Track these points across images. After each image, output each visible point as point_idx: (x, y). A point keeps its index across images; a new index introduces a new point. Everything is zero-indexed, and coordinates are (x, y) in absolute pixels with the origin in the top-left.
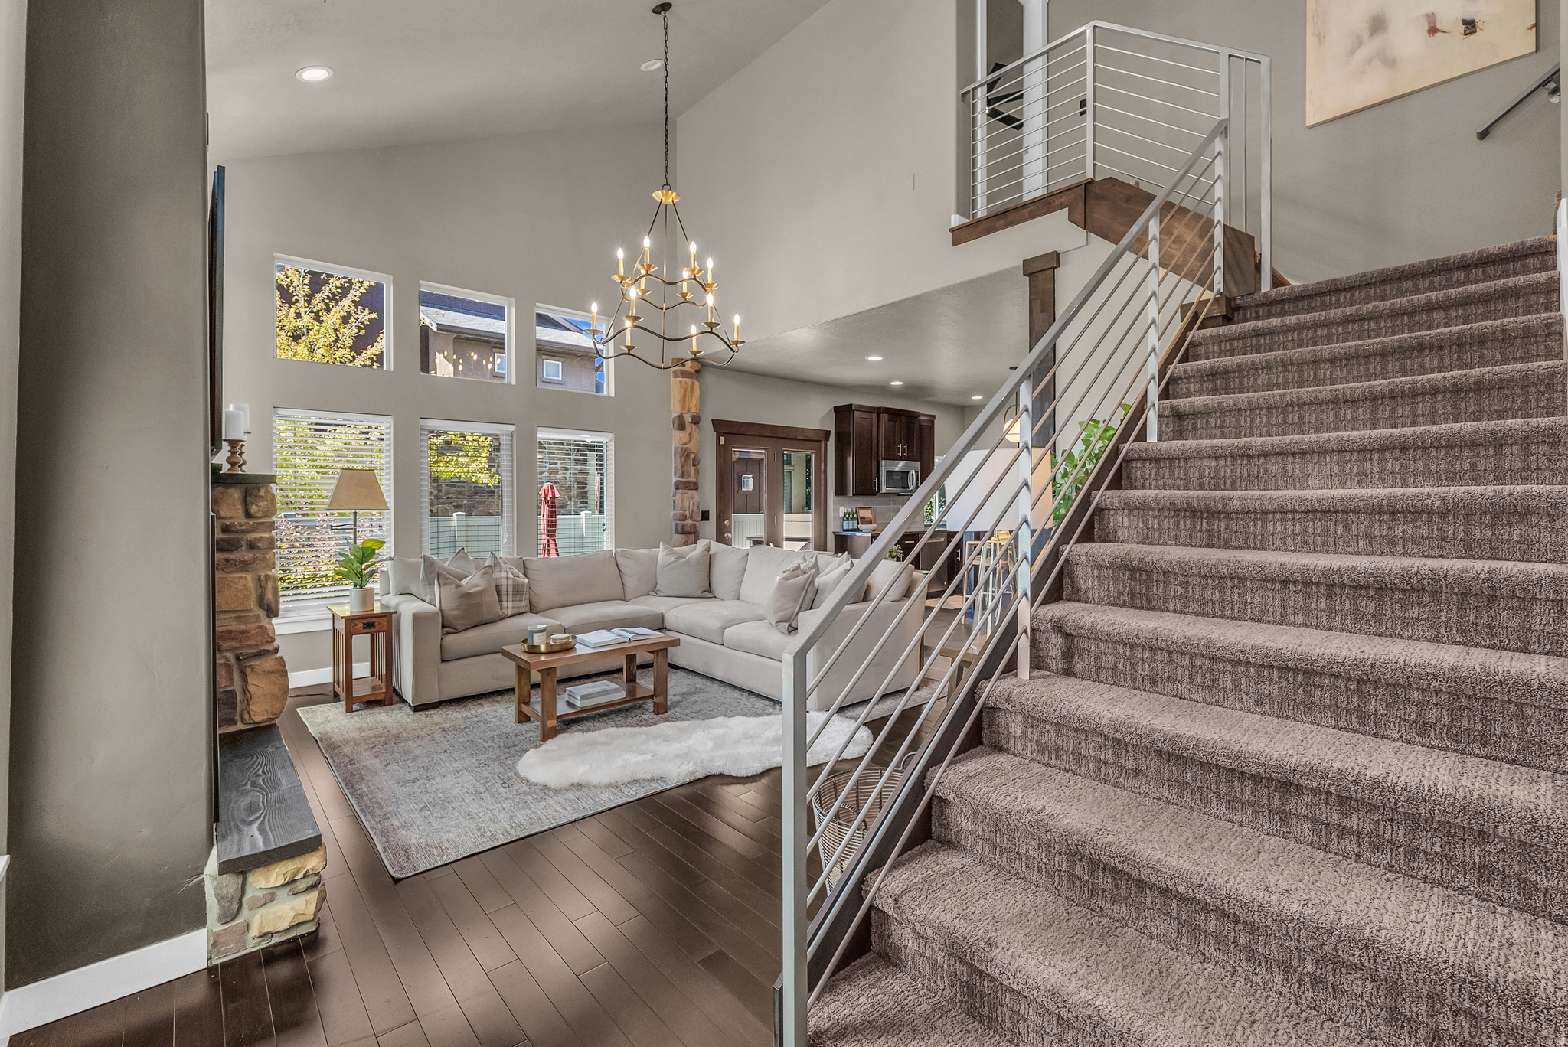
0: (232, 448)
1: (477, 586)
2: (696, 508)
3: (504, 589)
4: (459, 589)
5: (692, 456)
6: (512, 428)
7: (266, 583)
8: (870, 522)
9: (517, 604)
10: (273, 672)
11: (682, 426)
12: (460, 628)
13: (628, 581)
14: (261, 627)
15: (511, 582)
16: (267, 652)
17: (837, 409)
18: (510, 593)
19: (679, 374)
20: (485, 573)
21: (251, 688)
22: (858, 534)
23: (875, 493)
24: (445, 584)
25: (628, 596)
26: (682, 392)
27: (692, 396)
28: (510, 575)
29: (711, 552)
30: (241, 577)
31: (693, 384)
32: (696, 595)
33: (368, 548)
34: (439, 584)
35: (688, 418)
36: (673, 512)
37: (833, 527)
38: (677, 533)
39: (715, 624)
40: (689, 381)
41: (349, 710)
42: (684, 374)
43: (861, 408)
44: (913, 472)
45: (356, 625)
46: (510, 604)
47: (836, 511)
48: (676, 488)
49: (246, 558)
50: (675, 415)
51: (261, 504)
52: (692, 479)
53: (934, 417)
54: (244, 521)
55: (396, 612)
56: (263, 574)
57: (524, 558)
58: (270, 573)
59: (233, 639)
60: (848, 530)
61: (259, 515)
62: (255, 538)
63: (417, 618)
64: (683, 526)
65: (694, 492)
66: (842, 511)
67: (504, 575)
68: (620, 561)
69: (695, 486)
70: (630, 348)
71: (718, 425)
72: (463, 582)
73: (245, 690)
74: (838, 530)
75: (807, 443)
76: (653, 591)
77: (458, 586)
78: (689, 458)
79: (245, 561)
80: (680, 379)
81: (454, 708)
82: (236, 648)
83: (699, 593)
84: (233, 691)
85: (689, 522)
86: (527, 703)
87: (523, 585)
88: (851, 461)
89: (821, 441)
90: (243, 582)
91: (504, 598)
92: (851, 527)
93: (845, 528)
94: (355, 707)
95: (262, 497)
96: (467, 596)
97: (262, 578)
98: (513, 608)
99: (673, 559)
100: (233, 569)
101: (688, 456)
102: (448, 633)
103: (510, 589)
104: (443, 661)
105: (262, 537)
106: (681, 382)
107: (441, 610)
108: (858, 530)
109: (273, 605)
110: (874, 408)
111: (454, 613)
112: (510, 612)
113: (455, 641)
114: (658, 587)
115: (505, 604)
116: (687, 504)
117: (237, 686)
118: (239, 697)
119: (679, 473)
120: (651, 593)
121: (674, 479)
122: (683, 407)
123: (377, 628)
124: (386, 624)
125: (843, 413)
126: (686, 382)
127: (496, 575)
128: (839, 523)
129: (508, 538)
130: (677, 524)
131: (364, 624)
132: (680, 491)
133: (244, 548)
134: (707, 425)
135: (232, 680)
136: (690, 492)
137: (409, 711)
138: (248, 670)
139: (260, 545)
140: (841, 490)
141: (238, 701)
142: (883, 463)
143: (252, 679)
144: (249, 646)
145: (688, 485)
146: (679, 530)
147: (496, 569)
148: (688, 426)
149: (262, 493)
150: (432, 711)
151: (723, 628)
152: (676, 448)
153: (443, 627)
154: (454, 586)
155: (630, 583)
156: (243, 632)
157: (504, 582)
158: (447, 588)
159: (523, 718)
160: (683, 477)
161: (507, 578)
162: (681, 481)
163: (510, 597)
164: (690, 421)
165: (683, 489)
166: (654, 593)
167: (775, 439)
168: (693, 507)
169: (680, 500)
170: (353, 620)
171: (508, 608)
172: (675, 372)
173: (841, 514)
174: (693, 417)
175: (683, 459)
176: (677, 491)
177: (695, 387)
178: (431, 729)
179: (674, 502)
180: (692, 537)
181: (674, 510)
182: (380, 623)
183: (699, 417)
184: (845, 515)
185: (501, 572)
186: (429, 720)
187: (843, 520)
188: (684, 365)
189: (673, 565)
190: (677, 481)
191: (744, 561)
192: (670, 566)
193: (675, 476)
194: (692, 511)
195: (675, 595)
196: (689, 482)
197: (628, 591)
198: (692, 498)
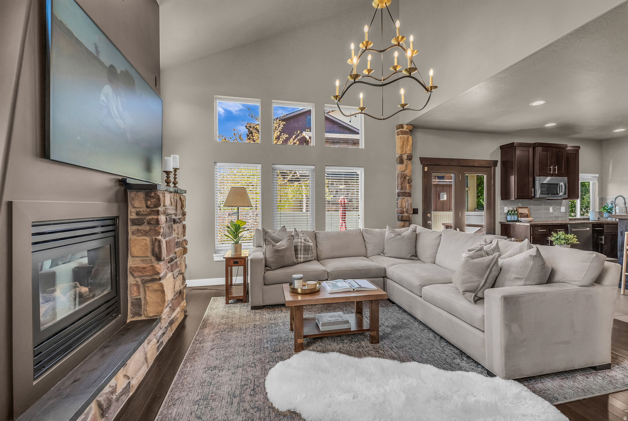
0: (167, 175)
1: (283, 246)
2: (410, 207)
3: (299, 248)
4: (274, 247)
5: (408, 178)
6: (314, 167)
7: (155, 242)
8: (527, 216)
9: (306, 256)
10: (157, 291)
11: (401, 161)
12: (273, 268)
13: (368, 246)
14: (152, 266)
15: (303, 244)
16: (156, 280)
17: (502, 148)
18: (302, 250)
19: (400, 133)
20: (289, 239)
21: (148, 298)
22: (517, 223)
23: (531, 198)
24: (268, 244)
25: (368, 255)
26: (402, 143)
27: (407, 145)
28: (303, 241)
29: (418, 232)
30: (144, 239)
31: (408, 138)
32: (407, 258)
34: (266, 244)
35: (405, 157)
36: (396, 209)
37: (499, 218)
38: (398, 220)
39: (416, 282)
40: (406, 136)
41: (227, 303)
42: (403, 133)
43: (521, 145)
44: (562, 184)
45: (230, 262)
46: (302, 256)
47: (502, 209)
48: (398, 196)
49: (146, 229)
50: (397, 156)
51: (152, 200)
52: (407, 191)
53: (579, 147)
54: (145, 209)
56: (154, 238)
57: (316, 232)
58: (158, 238)
59: (140, 272)
60: (510, 221)
61: (152, 206)
62: (149, 219)
63: (252, 262)
64: (402, 217)
65: (409, 198)
66: (506, 209)
67: (300, 240)
68: (365, 235)
69: (409, 195)
71: (423, 160)
72: (278, 244)
73: (145, 298)
74: (504, 221)
75: (482, 168)
76: (382, 253)
77: (273, 246)
78: (406, 180)
79: (146, 230)
80: (401, 136)
81: (268, 310)
82: (141, 276)
83: (409, 257)
84: (140, 299)
85: (405, 214)
87: (311, 246)
88: (513, 179)
89: (491, 167)
90: (145, 241)
91: (299, 252)
92: (513, 219)
93: (508, 219)
94: (230, 301)
95: (153, 197)
96: (277, 251)
97: (154, 240)
98: (303, 258)
99: (393, 236)
100: (141, 235)
101: (405, 178)
102: (268, 270)
103: (302, 248)
104: (265, 285)
105: (153, 218)
106: (401, 137)
107: (265, 257)
108: (518, 221)
109: (158, 255)
110: (531, 144)
111: (271, 260)
112: (302, 260)
113: (273, 274)
114: (385, 251)
115: (299, 256)
116: (404, 205)
117: (142, 297)
118: (143, 302)
119: (400, 187)
120: (381, 254)
121: (397, 191)
122: (402, 151)
123: (239, 264)
125: (507, 150)
126: (404, 137)
127: (295, 240)
128: (504, 217)
130: (398, 216)
132: (401, 197)
133: (146, 223)
134: (416, 160)
135: (139, 292)
136: (406, 198)
137: (249, 308)
138: (146, 289)
139: (152, 222)
140: (505, 196)
141: (142, 304)
142: (537, 178)
143: (148, 293)
144: (147, 276)
145: (405, 194)
146: (400, 219)
147: (296, 237)
148: (405, 161)
149: (153, 195)
150: (259, 311)
151: (422, 286)
152: (398, 174)
153: (266, 266)
154: (271, 246)
155: (370, 248)
156: (144, 268)
157: (299, 244)
158: (268, 246)
160: (402, 189)
161: (301, 242)
162: (401, 192)
163: (302, 252)
164: (406, 158)
165: (402, 196)
166: (382, 254)
167: (460, 167)
168: (408, 206)
169: (400, 202)
170: (229, 259)
171: (301, 258)
172: (398, 132)
173: (506, 211)
174: (408, 156)
175: (402, 179)
176: (399, 198)
177: (409, 139)
178: (250, 324)
179: (397, 204)
180: (407, 223)
181: (397, 208)
182: (240, 262)
183: (412, 156)
184: (508, 212)
185: (298, 238)
186: (253, 317)
187: (507, 215)
188: (403, 128)
189: (394, 239)
190: (399, 192)
191: (439, 238)
192: (392, 239)
193: (398, 189)
194: (408, 209)
195: (395, 256)
196: (406, 193)
197: (369, 252)
198: (408, 201)
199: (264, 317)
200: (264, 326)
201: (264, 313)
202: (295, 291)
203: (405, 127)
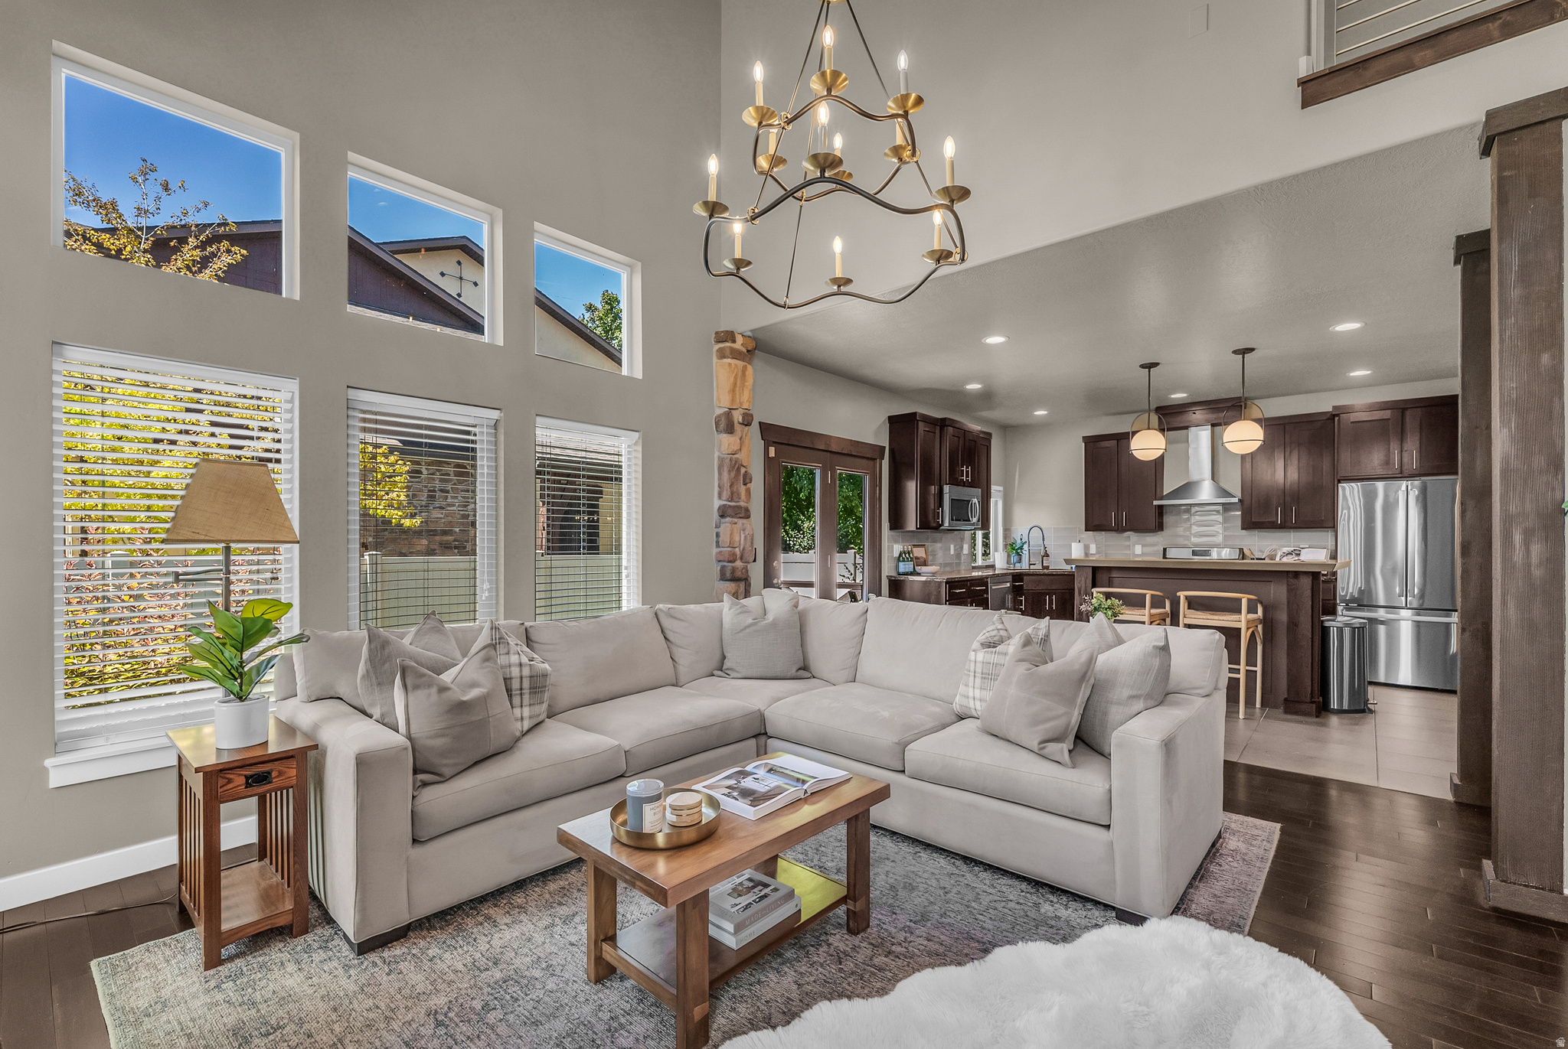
1: (474, 685)
2: (749, 544)
3: (515, 685)
4: (446, 695)
5: (743, 470)
6: (495, 415)
8: (925, 564)
9: (535, 708)
11: (730, 429)
12: (447, 772)
13: (679, 653)
15: (526, 672)
17: (892, 420)
18: (526, 691)
19: (728, 352)
20: (487, 659)
22: (911, 578)
23: (937, 527)
24: (416, 687)
25: (682, 679)
26: (732, 379)
27: (743, 386)
28: (525, 660)
29: (800, 607)
31: (744, 370)
32: (789, 675)
33: (254, 620)
34: (405, 686)
35: (737, 416)
36: (715, 550)
37: (887, 570)
38: (723, 578)
39: (887, 739)
40: (740, 363)
41: (213, 961)
42: (736, 354)
43: (927, 420)
44: (975, 500)
45: (230, 781)
46: (526, 712)
47: (891, 549)
48: (722, 516)
50: (719, 412)
52: (742, 504)
53: (990, 434)
55: (316, 747)
57: (528, 624)
60: (904, 574)
63: (365, 764)
64: (734, 570)
65: (744, 521)
66: (897, 548)
67: (514, 659)
68: (667, 623)
69: (746, 514)
70: (740, 263)
71: (765, 428)
72: (447, 677)
74: (893, 574)
75: (858, 460)
76: (720, 667)
77: (443, 689)
78: (737, 471)
80: (729, 360)
81: (441, 936)
83: (793, 672)
85: (739, 564)
86: (612, 939)
87: (545, 675)
88: (912, 488)
89: (874, 459)
91: (517, 700)
92: (907, 570)
93: (901, 570)
96: (461, 707)
98: (530, 717)
99: (750, 621)
101: (738, 470)
102: (425, 784)
103: (526, 684)
104: (415, 841)
106: (730, 364)
107: (409, 737)
108: (914, 573)
110: (938, 419)
111: (439, 742)
112: (526, 725)
113: (440, 799)
114: (727, 664)
115: (518, 712)
116: (737, 539)
119: (726, 494)
120: (716, 672)
121: (717, 503)
122: (733, 401)
123: (277, 782)
124: (293, 772)
125: (901, 425)
126: (736, 365)
127: (502, 660)
128: (893, 565)
129: (490, 590)
130: (723, 568)
131: (247, 778)
132: (728, 519)
134: (755, 426)
136: (741, 521)
137: (346, 951)
140: (897, 523)
142: (946, 488)
145: (734, 511)
146: (728, 575)
147: (501, 649)
148: (737, 427)
150: (398, 950)
151: (903, 746)
152: (721, 460)
153: (415, 771)
154: (434, 690)
155: (685, 658)
157: (515, 672)
158: (421, 694)
159: (604, 972)
160: (732, 500)
161: (521, 665)
162: (730, 506)
163: (526, 697)
164: (741, 420)
165: (732, 517)
166: (720, 673)
167: (829, 453)
168: (745, 544)
169: (729, 533)
170: (221, 770)
171: (522, 719)
172: (720, 350)
173: (896, 554)
174: (745, 415)
175: (733, 474)
176: (723, 520)
177: (747, 373)
178: (409, 1017)
179: (718, 535)
180: (742, 585)
181: (718, 546)
182: (281, 773)
183: (752, 416)
184: (900, 555)
185: (508, 653)
186: (397, 985)
187: (899, 560)
188: (734, 341)
189: (752, 628)
190: (725, 505)
191: (863, 618)
192: (748, 631)
193: (720, 497)
194: (744, 549)
195: (758, 675)
196: (739, 507)
197: (682, 669)
198: (744, 530)
199: (440, 966)
200: (477, 1005)
201: (431, 953)
202: (644, 844)
203: (740, 340)
